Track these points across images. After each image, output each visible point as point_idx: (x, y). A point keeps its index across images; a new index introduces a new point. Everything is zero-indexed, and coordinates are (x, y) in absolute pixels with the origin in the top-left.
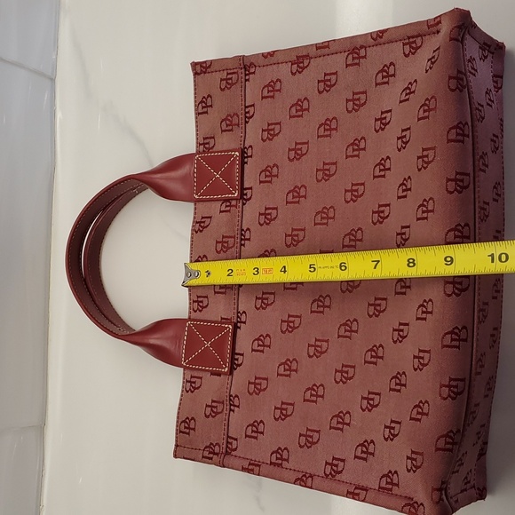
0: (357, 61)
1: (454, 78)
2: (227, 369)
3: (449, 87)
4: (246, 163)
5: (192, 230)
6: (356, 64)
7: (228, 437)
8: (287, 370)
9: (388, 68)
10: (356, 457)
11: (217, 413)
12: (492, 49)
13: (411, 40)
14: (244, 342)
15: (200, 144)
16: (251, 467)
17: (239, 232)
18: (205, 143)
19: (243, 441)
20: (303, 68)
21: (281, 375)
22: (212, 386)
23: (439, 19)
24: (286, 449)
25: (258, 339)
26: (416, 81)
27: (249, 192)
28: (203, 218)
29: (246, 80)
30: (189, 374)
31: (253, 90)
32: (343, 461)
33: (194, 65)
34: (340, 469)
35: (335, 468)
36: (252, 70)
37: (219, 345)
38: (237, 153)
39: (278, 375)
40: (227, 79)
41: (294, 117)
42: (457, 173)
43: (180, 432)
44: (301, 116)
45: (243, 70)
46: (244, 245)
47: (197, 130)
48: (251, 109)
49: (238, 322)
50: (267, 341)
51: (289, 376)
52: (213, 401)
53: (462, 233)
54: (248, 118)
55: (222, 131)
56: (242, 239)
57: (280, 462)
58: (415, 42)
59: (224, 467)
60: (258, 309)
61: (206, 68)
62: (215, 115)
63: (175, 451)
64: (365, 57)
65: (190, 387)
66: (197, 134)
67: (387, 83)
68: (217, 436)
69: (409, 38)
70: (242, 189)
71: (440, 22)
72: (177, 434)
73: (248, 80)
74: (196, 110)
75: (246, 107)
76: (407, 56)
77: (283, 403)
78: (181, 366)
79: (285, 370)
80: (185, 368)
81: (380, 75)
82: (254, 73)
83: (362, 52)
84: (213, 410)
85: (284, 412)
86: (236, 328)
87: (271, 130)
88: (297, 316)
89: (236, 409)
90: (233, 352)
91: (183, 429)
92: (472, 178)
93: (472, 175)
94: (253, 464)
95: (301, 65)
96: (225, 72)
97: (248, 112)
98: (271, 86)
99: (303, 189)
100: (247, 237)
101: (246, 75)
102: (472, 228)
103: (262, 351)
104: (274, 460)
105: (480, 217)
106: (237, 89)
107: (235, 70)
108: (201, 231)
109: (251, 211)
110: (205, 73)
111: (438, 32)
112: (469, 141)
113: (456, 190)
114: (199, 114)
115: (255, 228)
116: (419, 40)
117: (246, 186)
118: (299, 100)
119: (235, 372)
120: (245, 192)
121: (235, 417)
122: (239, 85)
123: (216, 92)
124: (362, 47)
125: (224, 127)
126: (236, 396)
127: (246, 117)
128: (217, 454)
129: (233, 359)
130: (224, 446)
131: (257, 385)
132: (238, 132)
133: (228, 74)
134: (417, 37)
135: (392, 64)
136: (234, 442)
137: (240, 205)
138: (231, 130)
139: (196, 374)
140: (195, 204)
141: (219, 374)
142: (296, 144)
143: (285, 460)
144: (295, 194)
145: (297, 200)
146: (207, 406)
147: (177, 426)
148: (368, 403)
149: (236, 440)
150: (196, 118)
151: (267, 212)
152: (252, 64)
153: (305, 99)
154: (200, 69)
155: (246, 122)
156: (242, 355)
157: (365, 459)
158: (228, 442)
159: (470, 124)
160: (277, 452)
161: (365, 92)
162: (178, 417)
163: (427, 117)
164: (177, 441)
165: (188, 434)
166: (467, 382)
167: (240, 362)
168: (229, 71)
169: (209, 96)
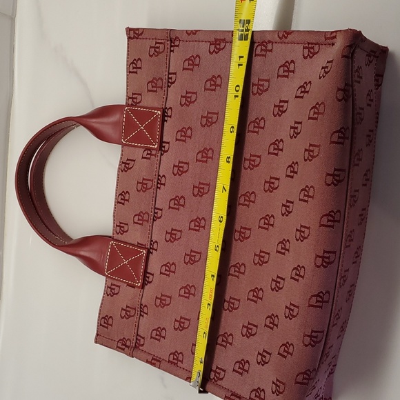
0: (264, 53)
1: (342, 90)
2: (139, 284)
3: (337, 97)
4: (166, 121)
5: (119, 168)
6: (263, 55)
7: (137, 335)
8: (187, 293)
9: (289, 65)
10: (234, 370)
11: (130, 316)
12: (377, 54)
13: (310, 46)
14: (155, 266)
15: (129, 98)
16: (153, 361)
17: (156, 177)
18: (133, 98)
19: (148, 340)
20: (220, 50)
21: (182, 296)
22: (127, 295)
23: (334, 34)
24: (181, 353)
25: (166, 265)
26: (310, 82)
27: (167, 146)
28: (128, 160)
29: (171, 51)
30: (110, 282)
31: (177, 60)
32: (224, 371)
33: (129, 30)
34: (221, 377)
35: (218, 375)
36: (177, 43)
37: (135, 264)
38: (159, 112)
39: (179, 295)
40: (155, 48)
41: (208, 90)
42: (335, 170)
43: (101, 325)
44: (214, 90)
45: (169, 42)
46: (159, 188)
47: (127, 86)
48: (173, 76)
49: (151, 248)
50: (173, 268)
51: (188, 297)
52: (127, 307)
53: (334, 218)
54: (170, 83)
55: (148, 91)
56: (158, 183)
57: (176, 362)
58: (313, 48)
59: (133, 357)
60: (167, 241)
61: (139, 35)
62: (144, 76)
63: (96, 339)
64: (271, 51)
65: (111, 292)
66: (127, 89)
67: (287, 77)
68: (129, 334)
69: (309, 44)
70: (161, 142)
71: (335, 37)
72: (98, 326)
73: (173, 51)
74: (128, 68)
75: (169, 74)
76: (305, 58)
77: (181, 318)
78: (104, 275)
79: (185, 293)
80: (107, 277)
81: (282, 68)
82: (178, 46)
83: (269, 47)
84: (127, 313)
85: (182, 325)
86: (149, 252)
87: (189, 97)
88: (197, 253)
89: (145, 315)
90: (146, 271)
91: (103, 323)
92: (347, 173)
93: (347, 171)
94: (155, 360)
95: (218, 46)
96: (154, 41)
97: (171, 78)
98: (192, 60)
99: (210, 151)
100: (163, 182)
101: (171, 46)
102: (342, 214)
103: (168, 275)
104: (171, 359)
105: (350, 204)
106: (162, 57)
107: (162, 41)
108: (126, 171)
109: (168, 162)
110: (137, 38)
111: (333, 44)
112: (348, 142)
113: (333, 183)
114: (130, 72)
115: (169, 176)
116: (316, 48)
117: (164, 140)
118: (214, 76)
119: (146, 287)
120: (164, 145)
121: (144, 321)
122: (164, 54)
123: (145, 57)
124: (269, 42)
125: (150, 88)
126: (146, 306)
127: (169, 82)
128: (128, 347)
129: (145, 276)
130: (134, 342)
131: (163, 301)
132: (161, 93)
133: (156, 43)
134: (316, 44)
135: (292, 61)
136: (142, 340)
137: (159, 155)
138: (156, 91)
139: (115, 283)
140: (122, 147)
141: (133, 287)
142: (208, 113)
143: (180, 361)
144: (204, 155)
145: (205, 159)
146: (122, 309)
147: (98, 320)
148: (247, 331)
149: (143, 338)
150: (128, 75)
151: (180, 165)
152: (177, 38)
153: (219, 76)
154: (134, 34)
155: (169, 86)
156: (153, 275)
157: (241, 374)
158: (137, 339)
159: (350, 128)
160: (174, 354)
161: (268, 81)
162: (100, 314)
163: (316, 119)
164: (97, 331)
165: (107, 328)
166: (325, 334)
167: (150, 280)
168: (158, 41)
169: (139, 59)
